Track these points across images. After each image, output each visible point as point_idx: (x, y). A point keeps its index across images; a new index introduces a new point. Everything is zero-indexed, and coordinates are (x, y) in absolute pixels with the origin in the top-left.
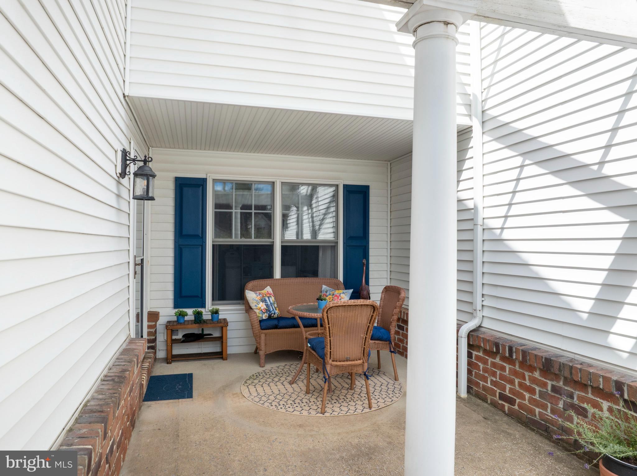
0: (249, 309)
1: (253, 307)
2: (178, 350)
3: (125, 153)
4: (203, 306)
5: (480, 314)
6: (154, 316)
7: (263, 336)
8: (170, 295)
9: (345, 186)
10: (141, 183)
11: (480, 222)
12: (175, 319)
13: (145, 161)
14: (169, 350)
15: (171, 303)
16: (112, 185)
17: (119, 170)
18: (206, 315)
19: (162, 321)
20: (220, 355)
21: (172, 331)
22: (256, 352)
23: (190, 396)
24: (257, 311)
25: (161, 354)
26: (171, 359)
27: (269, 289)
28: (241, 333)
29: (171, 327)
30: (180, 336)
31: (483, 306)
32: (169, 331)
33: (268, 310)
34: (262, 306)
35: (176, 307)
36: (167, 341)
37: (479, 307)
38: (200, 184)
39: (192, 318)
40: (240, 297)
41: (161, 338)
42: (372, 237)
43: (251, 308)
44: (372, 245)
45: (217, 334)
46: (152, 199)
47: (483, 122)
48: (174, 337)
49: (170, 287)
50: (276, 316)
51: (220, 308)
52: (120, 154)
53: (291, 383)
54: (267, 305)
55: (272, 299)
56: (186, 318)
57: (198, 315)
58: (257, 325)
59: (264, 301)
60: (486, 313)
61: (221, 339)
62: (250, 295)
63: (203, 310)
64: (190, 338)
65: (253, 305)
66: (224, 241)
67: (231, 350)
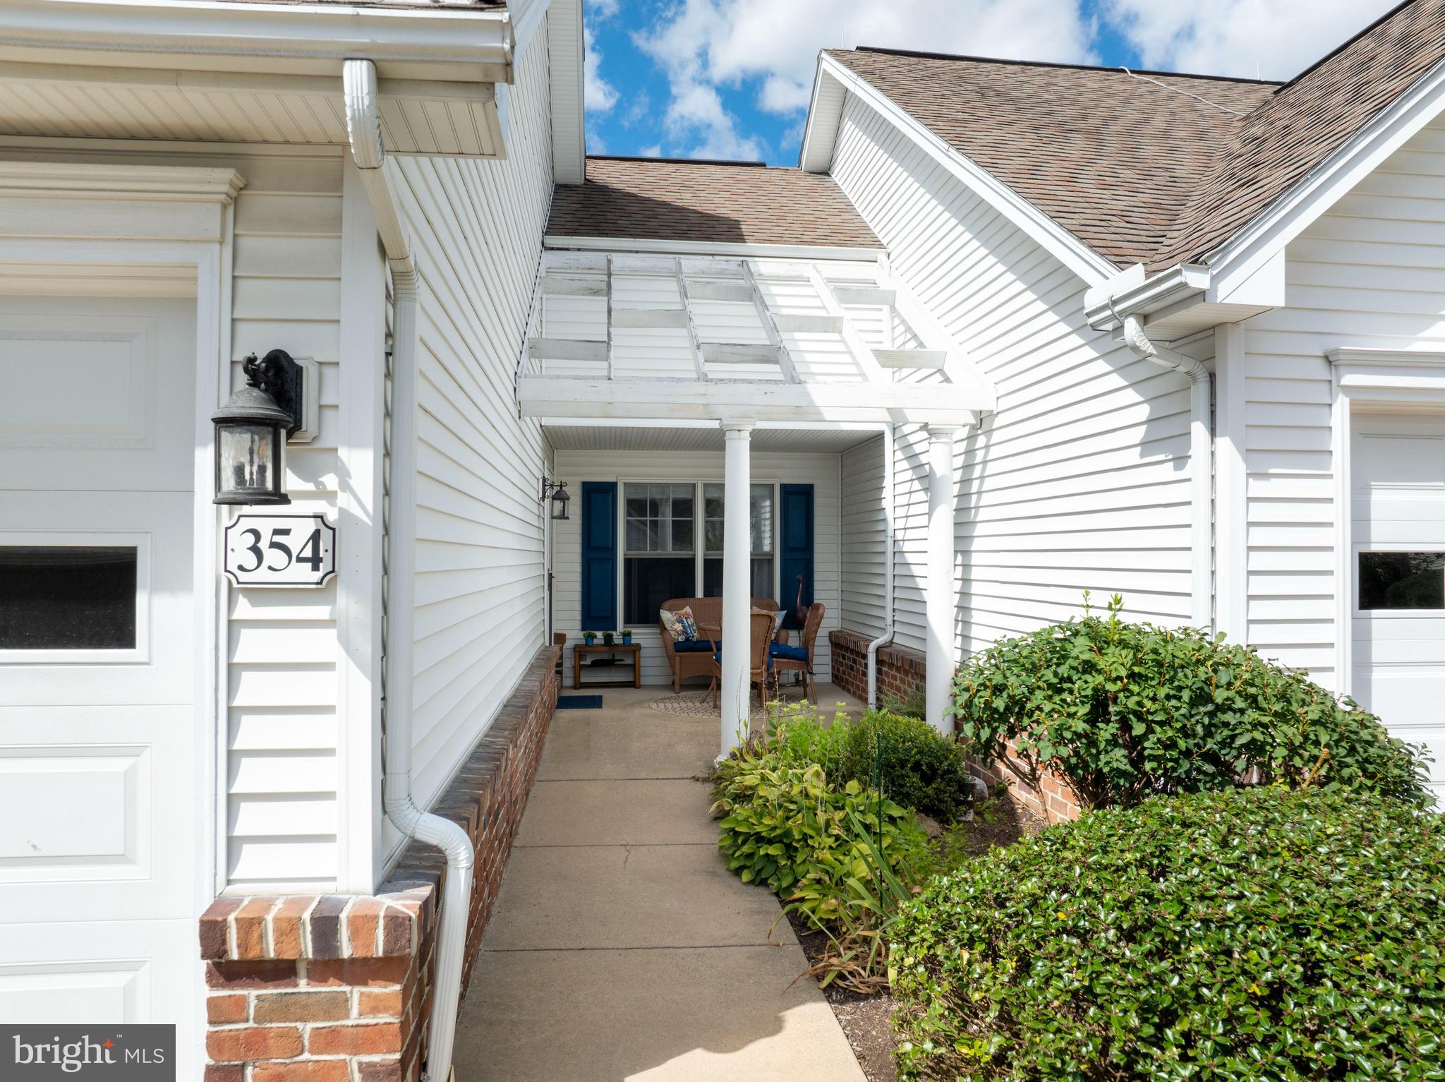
0: (663, 629)
1: (669, 629)
2: (586, 678)
3: (544, 480)
4: (615, 629)
5: (890, 630)
6: (560, 639)
7: (677, 659)
8: (577, 615)
9: (783, 487)
10: (558, 505)
11: (890, 533)
12: (583, 642)
13: (561, 486)
14: (576, 677)
15: (578, 624)
16: (534, 508)
17: (541, 495)
18: (617, 638)
19: (569, 644)
20: (633, 685)
21: (580, 656)
22: (673, 683)
23: (601, 707)
24: (672, 633)
25: (568, 682)
26: (579, 685)
27: (688, 609)
28: (658, 662)
29: (579, 651)
30: (588, 662)
31: (894, 621)
32: (577, 654)
33: (684, 632)
34: (678, 627)
35: (583, 629)
36: (574, 667)
37: (889, 621)
38: (609, 489)
39: (602, 642)
40: (654, 620)
41: (568, 664)
42: (818, 548)
43: (665, 629)
44: (818, 557)
45: (629, 661)
46: (567, 518)
47: (894, 429)
48: (582, 663)
49: (577, 606)
50: (694, 639)
51: (634, 631)
52: (541, 481)
53: (703, 702)
54: (684, 627)
55: (691, 620)
56: (596, 641)
57: (608, 639)
58: (671, 648)
59: (680, 621)
60: (898, 628)
61: (634, 667)
62: (666, 615)
63: (614, 633)
64: (597, 664)
65: (668, 626)
66: (635, 554)
67: (644, 681)
